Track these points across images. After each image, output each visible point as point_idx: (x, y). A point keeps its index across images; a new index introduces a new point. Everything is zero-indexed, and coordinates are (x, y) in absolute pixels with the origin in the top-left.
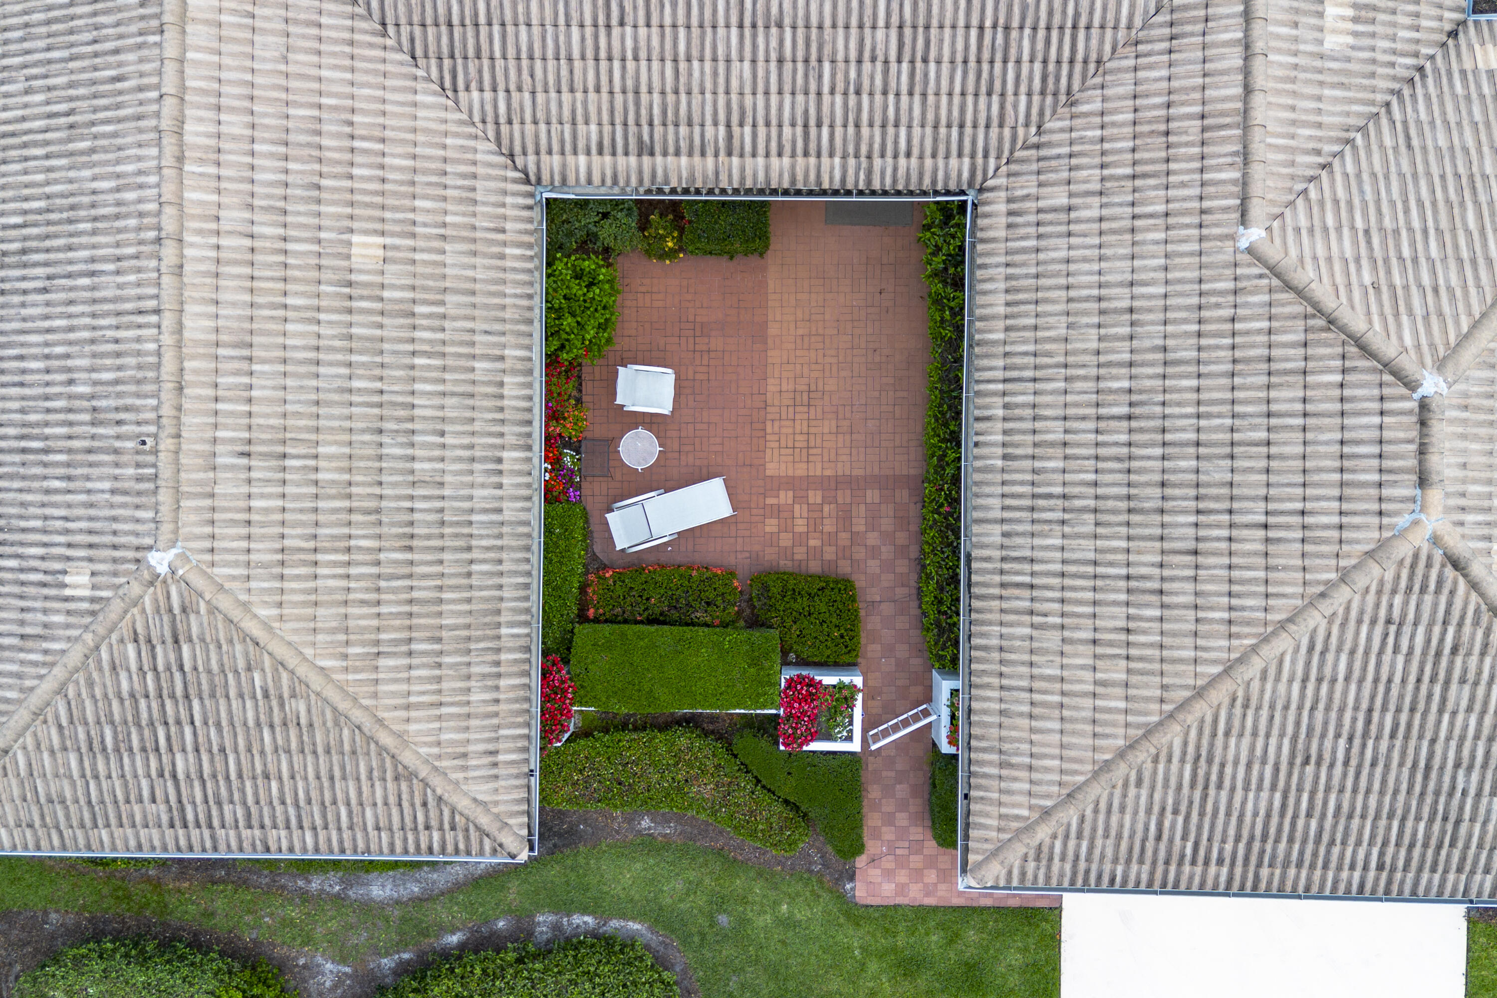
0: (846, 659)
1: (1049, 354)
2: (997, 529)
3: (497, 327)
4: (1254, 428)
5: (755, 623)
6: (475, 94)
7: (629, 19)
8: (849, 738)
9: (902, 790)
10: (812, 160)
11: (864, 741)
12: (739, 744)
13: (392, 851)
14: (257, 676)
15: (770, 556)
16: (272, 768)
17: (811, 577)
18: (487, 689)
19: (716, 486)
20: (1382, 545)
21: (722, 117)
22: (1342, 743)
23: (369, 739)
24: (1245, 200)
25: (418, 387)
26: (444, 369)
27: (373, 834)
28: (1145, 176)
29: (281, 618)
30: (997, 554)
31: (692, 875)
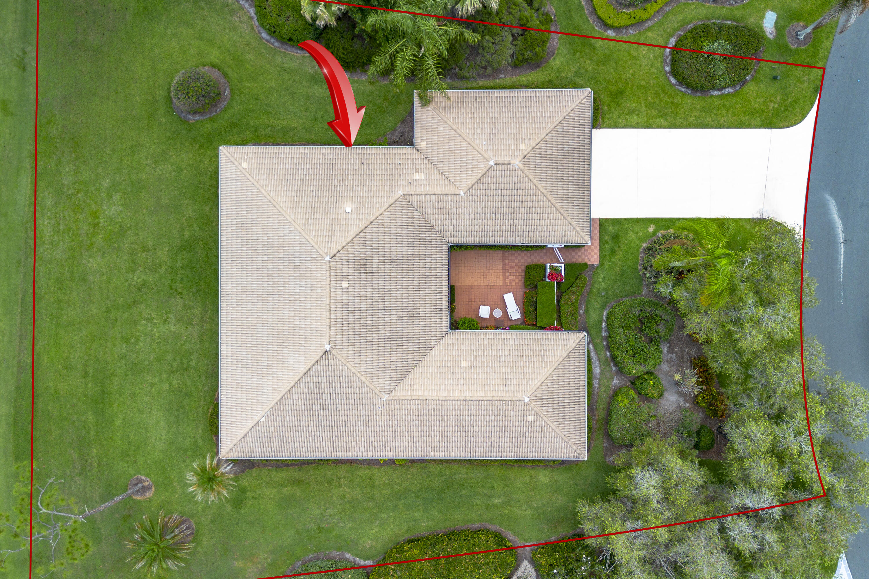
0: (544, 267)
1: (482, 229)
2: (517, 238)
3: (477, 339)
4: (498, 192)
5: (536, 287)
6: (432, 343)
7: (419, 313)
8: (561, 266)
9: (573, 254)
10: (443, 276)
11: (562, 263)
12: (563, 290)
13: (584, 360)
14: (549, 384)
15: (520, 284)
16: (567, 383)
17: (526, 275)
18: (551, 341)
19: (505, 296)
20: (521, 170)
21: (436, 294)
22: (559, 172)
23: (561, 363)
24: (455, 195)
25: (490, 354)
26: (487, 349)
27: (581, 364)
28: (449, 212)
29: (537, 379)
30: (522, 238)
31: (593, 301)
